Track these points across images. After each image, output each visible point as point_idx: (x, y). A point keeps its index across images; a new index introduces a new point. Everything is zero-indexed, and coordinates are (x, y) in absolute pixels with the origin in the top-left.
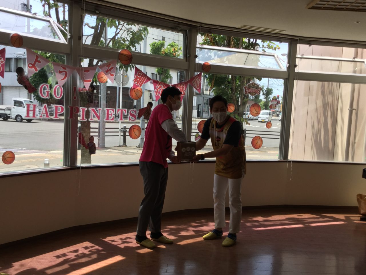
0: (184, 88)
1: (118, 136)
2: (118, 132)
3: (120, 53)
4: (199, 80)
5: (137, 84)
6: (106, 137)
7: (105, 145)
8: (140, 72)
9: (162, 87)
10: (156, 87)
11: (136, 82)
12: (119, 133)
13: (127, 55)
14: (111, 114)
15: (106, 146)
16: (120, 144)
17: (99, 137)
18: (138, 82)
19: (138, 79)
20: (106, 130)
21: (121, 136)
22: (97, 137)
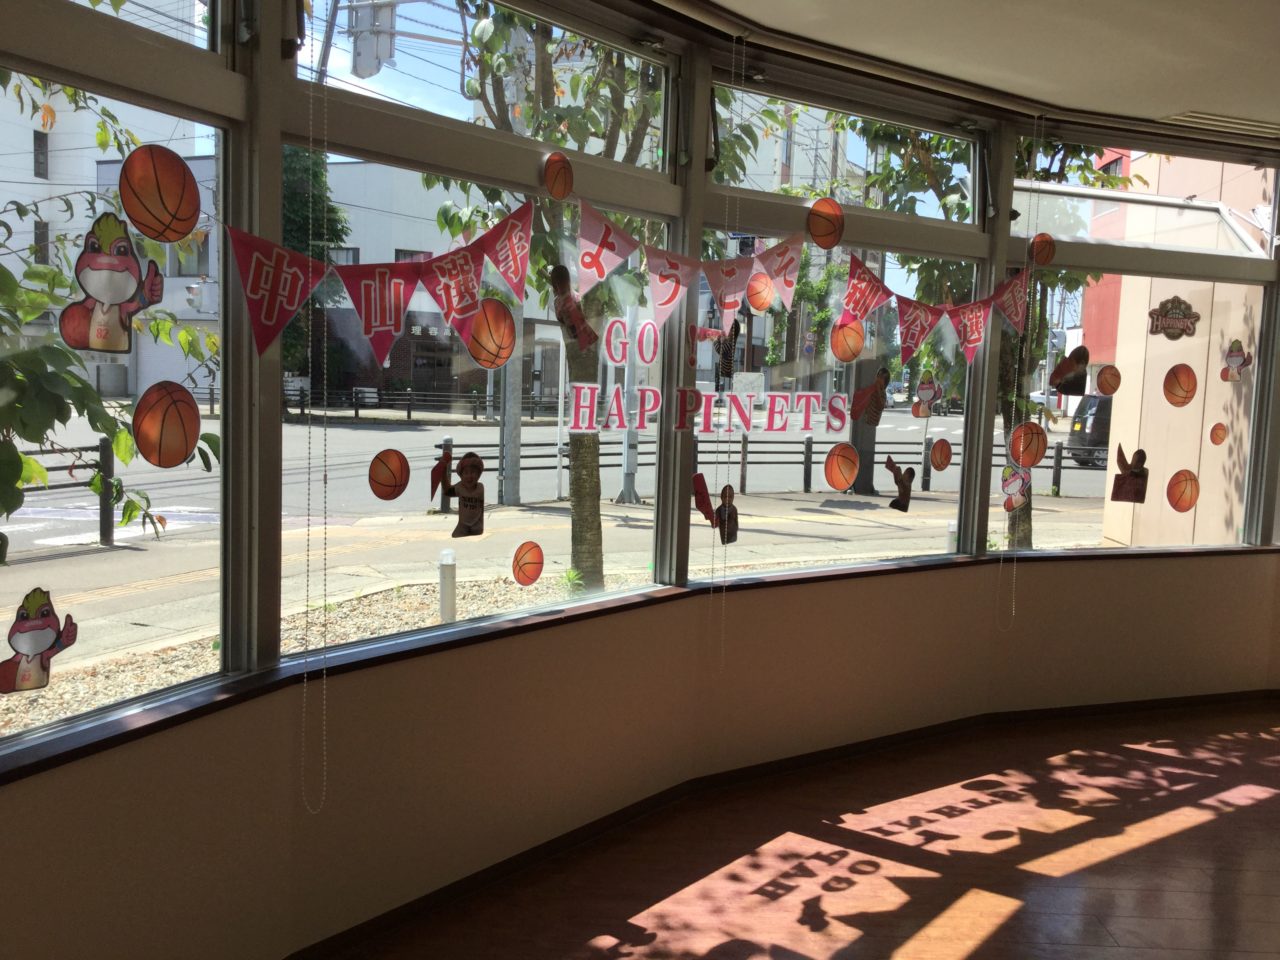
0: (981, 319)
1: (555, 468)
2: (555, 456)
3: (812, 213)
4: (1020, 292)
5: (854, 310)
6: (522, 472)
7: (519, 499)
8: (864, 273)
9: (923, 316)
10: (906, 319)
11: (852, 305)
12: (557, 459)
13: (829, 215)
14: (781, 412)
15: (522, 501)
16: (560, 493)
17: (501, 474)
18: (857, 303)
19: (858, 295)
20: (524, 451)
21: (564, 467)
22: (497, 473)
